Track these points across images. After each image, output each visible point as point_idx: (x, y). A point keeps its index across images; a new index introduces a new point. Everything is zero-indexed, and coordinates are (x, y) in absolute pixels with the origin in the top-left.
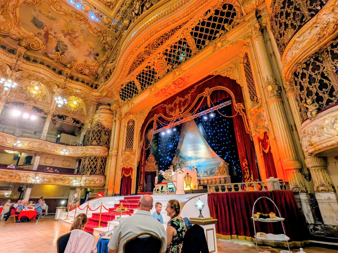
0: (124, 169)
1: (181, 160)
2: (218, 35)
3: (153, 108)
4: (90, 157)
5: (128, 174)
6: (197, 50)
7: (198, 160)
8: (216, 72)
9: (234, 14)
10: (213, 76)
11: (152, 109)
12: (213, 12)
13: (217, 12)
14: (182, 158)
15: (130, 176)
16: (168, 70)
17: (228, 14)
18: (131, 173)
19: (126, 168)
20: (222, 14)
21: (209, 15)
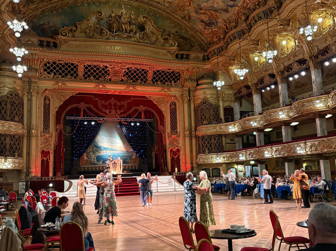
0: (43, 152)
1: (95, 149)
2: (167, 83)
3: (79, 94)
4: (14, 136)
5: (46, 157)
6: (151, 83)
7: (114, 152)
8: (150, 97)
9: (179, 79)
10: (147, 98)
11: (76, 94)
12: (171, 71)
13: (173, 72)
14: (96, 147)
15: (47, 159)
16: (122, 80)
17: (176, 77)
18: (48, 156)
19: (45, 150)
20: (174, 75)
21: (168, 71)
